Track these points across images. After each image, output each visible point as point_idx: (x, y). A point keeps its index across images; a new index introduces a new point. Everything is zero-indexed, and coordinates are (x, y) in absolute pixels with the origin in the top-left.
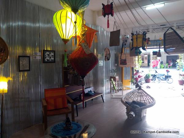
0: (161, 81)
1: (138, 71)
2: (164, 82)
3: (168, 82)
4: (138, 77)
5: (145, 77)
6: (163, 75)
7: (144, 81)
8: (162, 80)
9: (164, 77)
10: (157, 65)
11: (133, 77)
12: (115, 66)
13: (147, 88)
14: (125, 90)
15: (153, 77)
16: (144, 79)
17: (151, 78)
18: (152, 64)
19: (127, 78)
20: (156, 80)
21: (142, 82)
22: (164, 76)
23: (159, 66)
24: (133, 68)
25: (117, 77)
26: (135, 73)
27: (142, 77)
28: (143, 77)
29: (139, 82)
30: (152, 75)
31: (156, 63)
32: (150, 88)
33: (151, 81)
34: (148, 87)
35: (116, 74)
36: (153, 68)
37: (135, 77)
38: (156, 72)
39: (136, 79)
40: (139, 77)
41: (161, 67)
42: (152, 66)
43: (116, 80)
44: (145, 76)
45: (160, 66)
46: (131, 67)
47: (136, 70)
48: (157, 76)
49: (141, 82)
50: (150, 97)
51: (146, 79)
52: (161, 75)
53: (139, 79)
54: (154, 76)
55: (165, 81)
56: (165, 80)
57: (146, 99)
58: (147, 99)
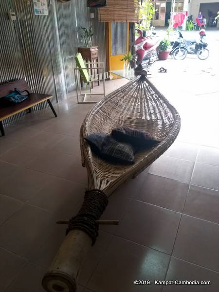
0: (188, 55)
1: (144, 32)
2: (192, 58)
3: (200, 56)
4: (143, 49)
5: (158, 48)
6: (193, 43)
7: (155, 57)
8: (189, 53)
9: (194, 47)
10: (182, 22)
11: (132, 49)
12: (91, 20)
13: (161, 72)
14: (113, 79)
15: (173, 48)
16: (156, 52)
17: (170, 49)
18: (172, 21)
19: (119, 51)
20: (178, 53)
21: (151, 59)
22: (195, 44)
23: (184, 26)
24: (132, 26)
25: (94, 50)
26: (136, 37)
27: (151, 49)
28: (154, 48)
29: (146, 59)
30: (172, 43)
31: (180, 19)
32: (166, 72)
33: (169, 56)
34: (163, 70)
35: (90, 42)
36: (175, 29)
37: (136, 48)
38: (181, 36)
39: (139, 53)
40: (146, 47)
41: (187, 28)
42: (172, 25)
43: (93, 57)
44: (158, 44)
45: (187, 25)
46: (128, 21)
47: (139, 31)
48: (182, 45)
49: (149, 58)
50: (165, 105)
51: (160, 52)
52: (188, 42)
53: (146, 53)
54: (176, 45)
55: (195, 55)
56: (196, 53)
57: (154, 108)
58: (157, 111)
